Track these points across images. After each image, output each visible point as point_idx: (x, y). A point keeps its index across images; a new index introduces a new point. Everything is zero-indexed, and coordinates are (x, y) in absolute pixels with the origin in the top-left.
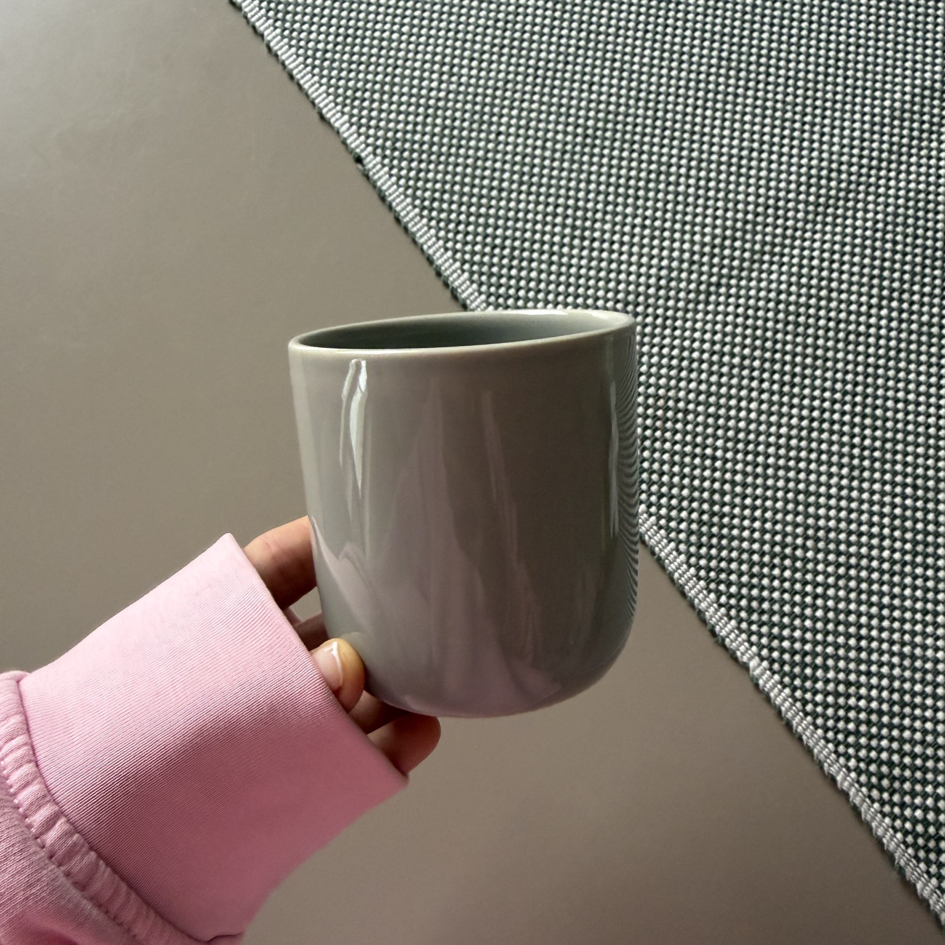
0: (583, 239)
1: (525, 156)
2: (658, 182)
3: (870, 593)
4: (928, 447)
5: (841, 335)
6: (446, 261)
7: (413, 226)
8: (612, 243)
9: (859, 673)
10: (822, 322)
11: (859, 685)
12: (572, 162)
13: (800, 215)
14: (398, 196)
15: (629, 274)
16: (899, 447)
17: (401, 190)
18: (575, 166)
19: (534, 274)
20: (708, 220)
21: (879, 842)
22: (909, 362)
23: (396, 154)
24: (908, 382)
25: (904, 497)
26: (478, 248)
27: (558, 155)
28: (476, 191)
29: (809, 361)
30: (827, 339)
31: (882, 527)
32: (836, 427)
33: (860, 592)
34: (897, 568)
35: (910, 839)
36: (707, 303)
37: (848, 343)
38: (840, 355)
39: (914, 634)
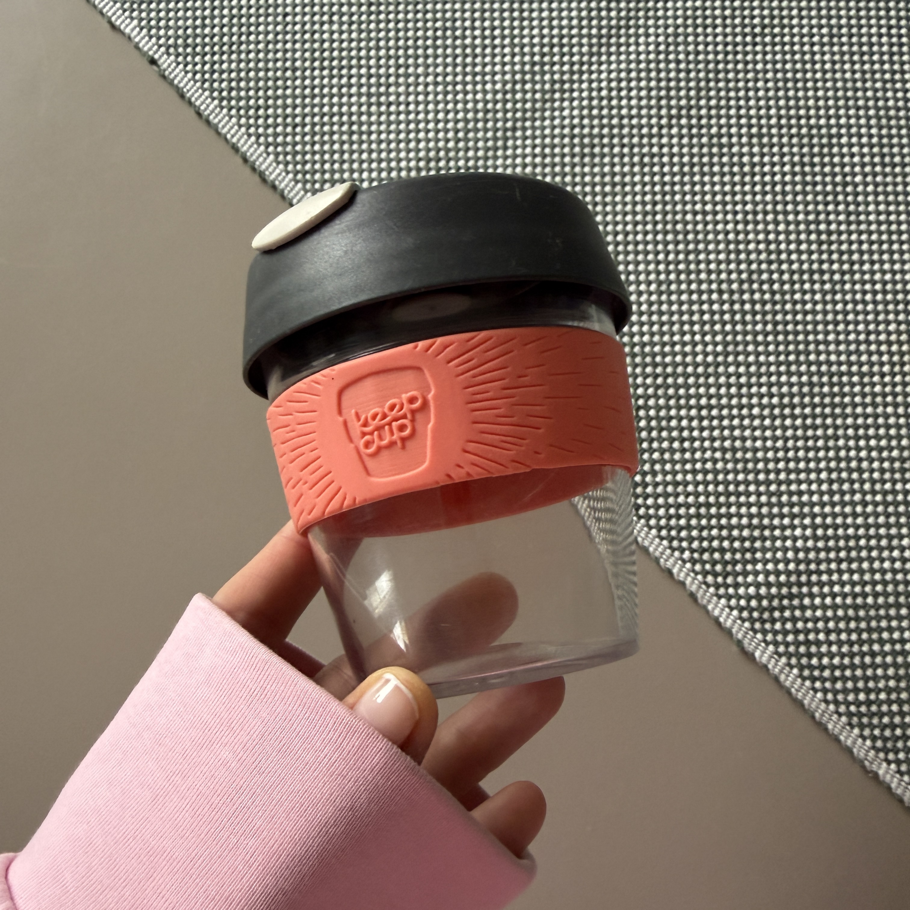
0: (379, 104)
1: (313, 33)
2: (445, 38)
3: (688, 397)
4: (729, 252)
5: (636, 159)
6: (251, 147)
7: (215, 118)
8: (408, 104)
9: (685, 472)
10: (616, 150)
11: (686, 484)
12: (360, 31)
13: (585, 49)
14: (196, 91)
15: (427, 131)
16: (702, 257)
17: (198, 84)
18: (363, 35)
19: (336, 147)
20: (498, 68)
21: (716, 620)
22: (703, 174)
23: (189, 50)
24: (704, 194)
25: (711, 303)
26: (279, 129)
27: (345, 27)
28: (270, 74)
29: (608, 189)
30: (623, 165)
31: (693, 334)
32: (640, 247)
33: (679, 398)
34: (711, 370)
35: (745, 614)
36: (505, 148)
37: (643, 165)
38: (637, 178)
39: (732, 428)
